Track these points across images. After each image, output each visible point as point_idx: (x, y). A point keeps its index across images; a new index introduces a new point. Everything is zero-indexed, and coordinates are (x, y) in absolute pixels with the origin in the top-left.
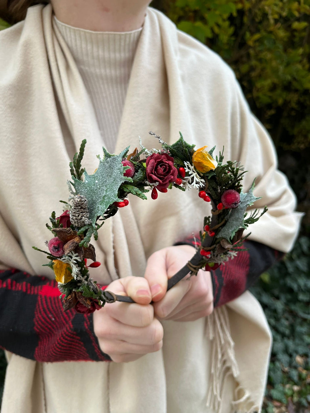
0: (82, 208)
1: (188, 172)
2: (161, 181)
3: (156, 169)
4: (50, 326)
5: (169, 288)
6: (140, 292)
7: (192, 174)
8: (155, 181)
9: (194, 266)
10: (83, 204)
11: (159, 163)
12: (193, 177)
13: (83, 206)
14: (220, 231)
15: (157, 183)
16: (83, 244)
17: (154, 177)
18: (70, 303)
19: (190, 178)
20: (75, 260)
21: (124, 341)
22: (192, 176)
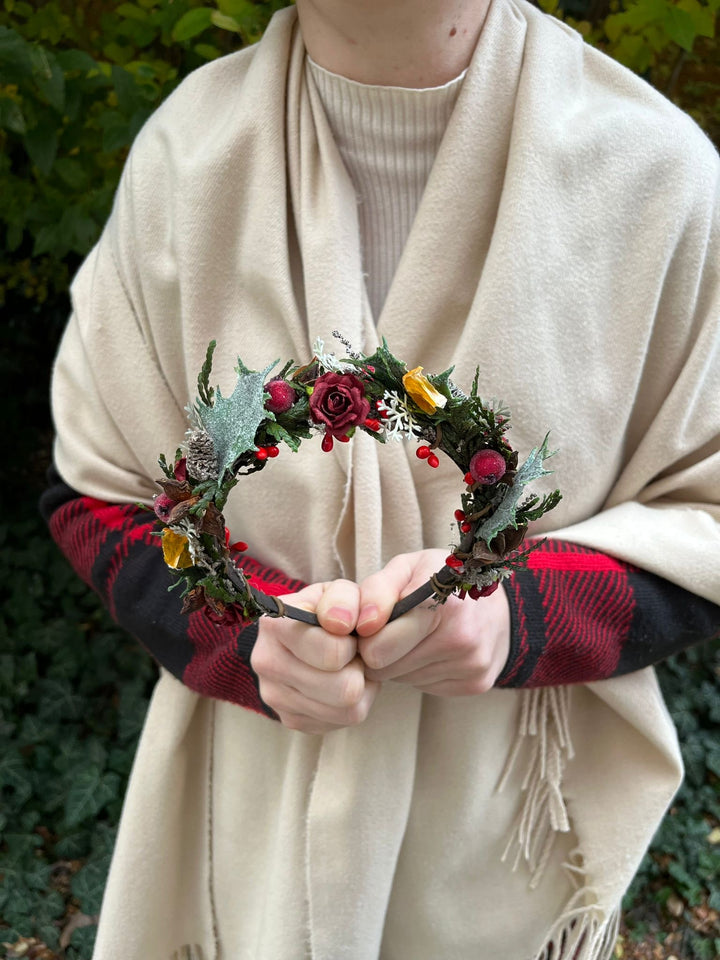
0: (200, 452)
1: (386, 411)
2: (329, 423)
3: (325, 402)
4: (211, 635)
5: (393, 617)
6: (334, 610)
7: (394, 415)
8: (321, 422)
9: (440, 585)
10: (202, 446)
11: (330, 390)
12: (395, 421)
13: (203, 449)
14: (481, 525)
15: (323, 425)
16: (196, 511)
17: (319, 414)
18: (192, 602)
19: (389, 422)
20: (191, 533)
21: (296, 690)
22: (393, 418)
